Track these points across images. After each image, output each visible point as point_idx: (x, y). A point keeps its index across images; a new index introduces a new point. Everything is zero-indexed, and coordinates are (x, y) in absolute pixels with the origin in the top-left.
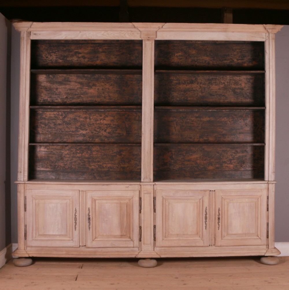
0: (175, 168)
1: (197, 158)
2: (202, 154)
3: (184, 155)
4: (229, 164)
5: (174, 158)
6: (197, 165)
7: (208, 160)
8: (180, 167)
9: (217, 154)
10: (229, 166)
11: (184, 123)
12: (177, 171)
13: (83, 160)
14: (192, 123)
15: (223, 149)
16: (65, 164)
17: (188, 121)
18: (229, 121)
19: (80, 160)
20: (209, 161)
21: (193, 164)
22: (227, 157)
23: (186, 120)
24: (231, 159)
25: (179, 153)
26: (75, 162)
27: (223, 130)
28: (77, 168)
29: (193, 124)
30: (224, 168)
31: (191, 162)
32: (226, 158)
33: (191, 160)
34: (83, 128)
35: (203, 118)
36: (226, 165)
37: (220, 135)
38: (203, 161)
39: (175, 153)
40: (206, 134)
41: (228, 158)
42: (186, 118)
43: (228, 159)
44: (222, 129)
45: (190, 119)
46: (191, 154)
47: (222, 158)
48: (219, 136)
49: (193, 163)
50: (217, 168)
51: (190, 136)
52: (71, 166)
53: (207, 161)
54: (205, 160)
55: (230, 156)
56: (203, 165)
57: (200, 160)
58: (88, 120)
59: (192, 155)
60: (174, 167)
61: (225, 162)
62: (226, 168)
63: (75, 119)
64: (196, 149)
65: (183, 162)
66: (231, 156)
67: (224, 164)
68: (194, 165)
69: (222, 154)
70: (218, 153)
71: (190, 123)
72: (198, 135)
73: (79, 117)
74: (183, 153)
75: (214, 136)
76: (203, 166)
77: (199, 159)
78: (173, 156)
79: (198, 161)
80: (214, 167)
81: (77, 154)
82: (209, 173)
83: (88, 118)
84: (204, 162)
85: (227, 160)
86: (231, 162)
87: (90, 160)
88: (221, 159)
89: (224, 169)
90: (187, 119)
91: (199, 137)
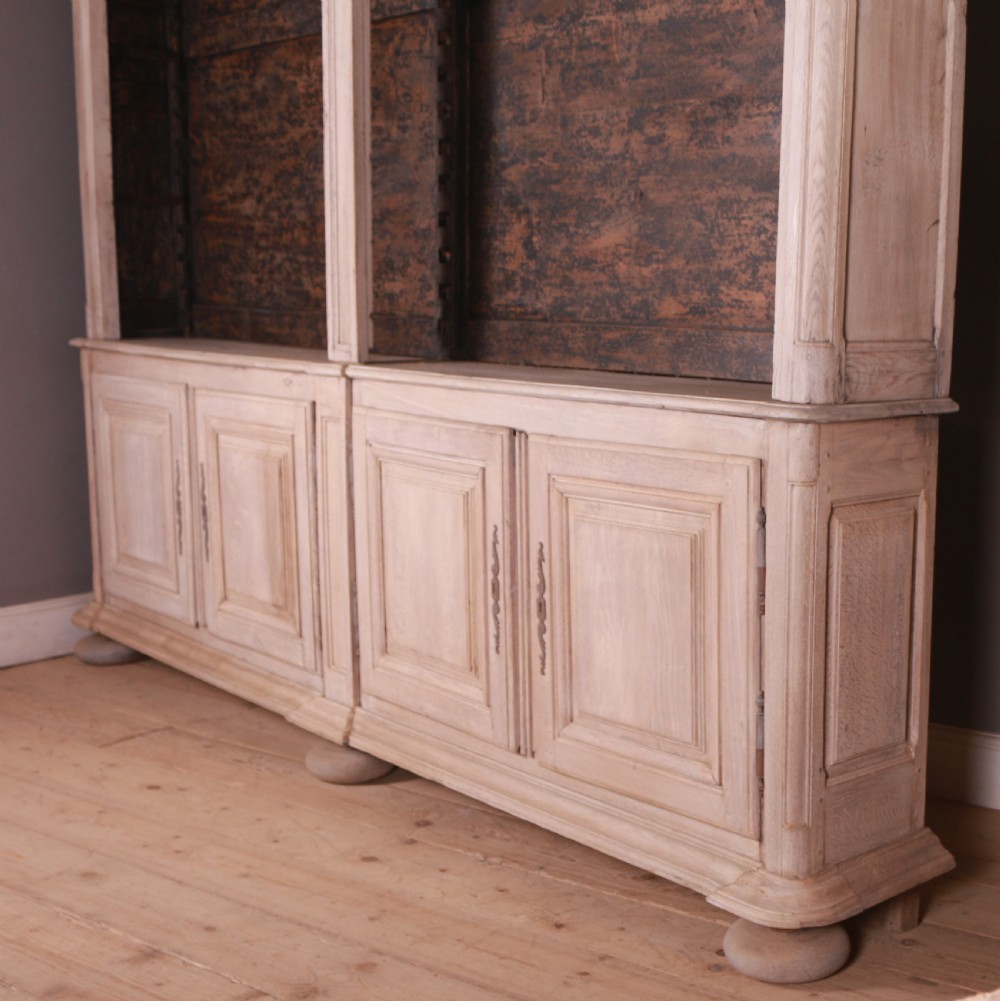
0: (539, 305)
1: (617, 245)
2: (635, 227)
3: (572, 229)
4: (748, 286)
5: (537, 246)
6: (617, 290)
7: (658, 261)
8: (557, 299)
9: (698, 225)
10: (745, 299)
11: (574, 51)
12: (545, 320)
13: (298, 262)
14: (602, 43)
15: (724, 192)
16: (260, 276)
17: (589, 33)
18: (755, 11)
19: (290, 260)
20: (661, 266)
21: (601, 284)
22: (738, 245)
23: (580, 29)
24: (758, 253)
25: (554, 222)
26: (280, 267)
27: (724, 71)
28: (284, 294)
29: (605, 48)
30: (726, 310)
31: (593, 270)
32: (736, 250)
33: (596, 262)
34: (295, 116)
35: (644, 8)
36: (734, 292)
37: (712, 104)
38: (639, 264)
39: (538, 223)
40: (656, 106)
41: (742, 247)
42: (581, 21)
43: (741, 256)
44: (725, 63)
45: (594, 22)
46: (593, 224)
47: (716, 246)
48: (709, 112)
49: (603, 278)
50: (697, 311)
51: (594, 121)
52: (272, 287)
53: (655, 266)
54: (648, 261)
55: (753, 238)
56: (639, 292)
57: (627, 259)
58: (305, 77)
59: (597, 228)
60: (537, 298)
61: (728, 276)
62: (735, 311)
63: (276, 79)
64: (612, 196)
65: (567, 273)
66: (759, 234)
67: (723, 288)
68: (608, 289)
69: (718, 226)
70: (700, 216)
71: (596, 44)
72: (624, 111)
73: (285, 67)
74: (567, 221)
75: (688, 110)
76: (639, 298)
77: (626, 255)
78: (535, 239)
79: (622, 268)
80: (685, 305)
81: (281, 236)
82: (658, 340)
83: (304, 68)
84: (646, 272)
85: (739, 264)
86: (755, 273)
87: (312, 260)
88: (714, 253)
89: (723, 316)
90: (584, 25)
91: (625, 125)
